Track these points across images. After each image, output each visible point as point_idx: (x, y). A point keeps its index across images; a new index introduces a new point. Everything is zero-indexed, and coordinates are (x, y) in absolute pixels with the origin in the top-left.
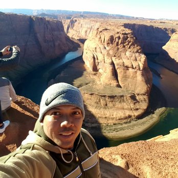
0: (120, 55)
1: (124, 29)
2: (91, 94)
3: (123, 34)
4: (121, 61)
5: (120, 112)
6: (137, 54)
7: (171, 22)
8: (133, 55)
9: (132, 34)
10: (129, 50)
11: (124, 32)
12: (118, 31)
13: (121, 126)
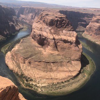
0: (59, 33)
1: (61, 14)
2: (40, 62)
3: (60, 18)
4: (59, 37)
5: (62, 74)
6: (71, 32)
7: (91, 9)
8: (68, 32)
9: (66, 18)
10: (65, 29)
11: (61, 17)
12: (57, 16)
13: (63, 84)
